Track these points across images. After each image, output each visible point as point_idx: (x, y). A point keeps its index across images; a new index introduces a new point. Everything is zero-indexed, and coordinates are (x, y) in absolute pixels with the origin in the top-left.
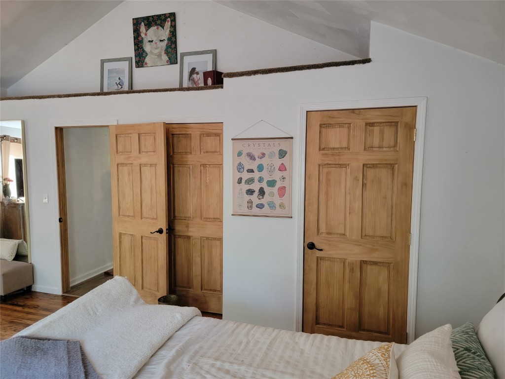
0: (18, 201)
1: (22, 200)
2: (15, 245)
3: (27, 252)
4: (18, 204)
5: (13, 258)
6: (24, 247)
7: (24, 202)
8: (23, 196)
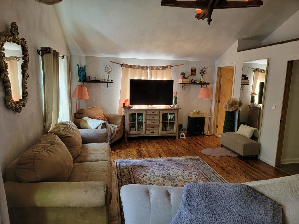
0: (258, 106)
1: (260, 106)
2: (253, 130)
3: (258, 136)
4: (258, 108)
5: (250, 137)
6: (257, 132)
7: (261, 107)
8: (261, 103)
